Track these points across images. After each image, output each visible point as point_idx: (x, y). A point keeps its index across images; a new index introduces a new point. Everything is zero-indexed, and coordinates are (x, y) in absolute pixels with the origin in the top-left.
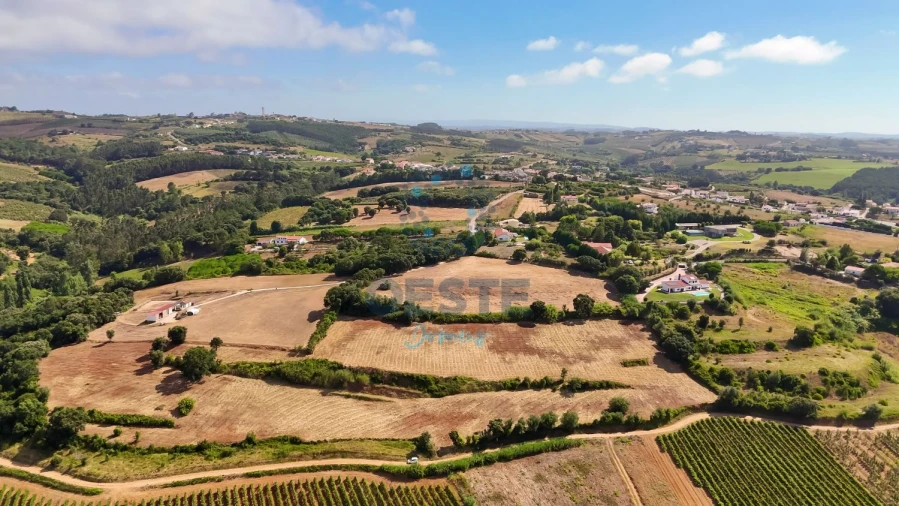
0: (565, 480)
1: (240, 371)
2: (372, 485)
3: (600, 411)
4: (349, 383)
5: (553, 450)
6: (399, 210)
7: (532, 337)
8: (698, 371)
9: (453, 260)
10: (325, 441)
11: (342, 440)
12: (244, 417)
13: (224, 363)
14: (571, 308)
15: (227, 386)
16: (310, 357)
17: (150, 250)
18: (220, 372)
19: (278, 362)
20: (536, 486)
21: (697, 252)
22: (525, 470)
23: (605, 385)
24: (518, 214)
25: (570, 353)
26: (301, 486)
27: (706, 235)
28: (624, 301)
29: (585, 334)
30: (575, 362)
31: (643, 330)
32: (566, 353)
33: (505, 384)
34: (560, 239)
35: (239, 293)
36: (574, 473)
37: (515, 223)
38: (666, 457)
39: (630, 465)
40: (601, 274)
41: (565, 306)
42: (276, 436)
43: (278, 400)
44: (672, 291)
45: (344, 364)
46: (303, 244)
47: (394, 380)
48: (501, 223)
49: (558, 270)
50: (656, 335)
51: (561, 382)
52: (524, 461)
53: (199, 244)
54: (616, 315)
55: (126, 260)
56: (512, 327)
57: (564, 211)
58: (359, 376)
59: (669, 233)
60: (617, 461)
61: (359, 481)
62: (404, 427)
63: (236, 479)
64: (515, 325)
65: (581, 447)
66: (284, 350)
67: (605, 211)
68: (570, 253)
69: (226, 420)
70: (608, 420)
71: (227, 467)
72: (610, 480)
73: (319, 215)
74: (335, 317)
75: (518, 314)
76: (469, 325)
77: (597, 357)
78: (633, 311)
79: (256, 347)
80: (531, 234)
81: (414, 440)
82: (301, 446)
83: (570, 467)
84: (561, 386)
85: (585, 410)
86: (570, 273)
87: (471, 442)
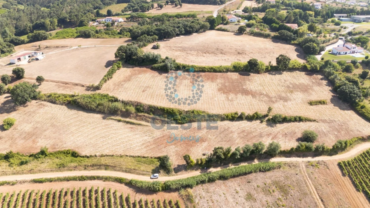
0: (270, 199)
1: (52, 99)
2: (121, 197)
3: (295, 139)
4: (121, 111)
5: (260, 171)
6: (176, 5)
7: (248, 82)
8: (363, 110)
9: (202, 32)
10: (96, 156)
11: (107, 156)
12: (46, 133)
13: (42, 94)
14: (274, 63)
15: (41, 109)
16: (98, 92)
17: (40, 23)
18: (39, 99)
19: (77, 94)
20: (246, 204)
21: (347, 31)
22: (238, 189)
23: (298, 119)
24: (242, 8)
25: (273, 94)
26: (69, 194)
27: (352, 21)
28: (308, 60)
29: (283, 81)
30: (276, 101)
31: (322, 79)
32: (270, 95)
33: (227, 117)
34: (266, 21)
35: (73, 48)
36: (277, 194)
37: (240, 12)
38: (347, 181)
39: (320, 187)
40: (293, 42)
41: (270, 62)
42: (63, 149)
43: (72, 121)
44: (339, 54)
45: (119, 99)
46: (120, 22)
47: (151, 111)
48: (232, 12)
49: (265, 39)
50: (331, 83)
51: (267, 116)
52: (238, 179)
53: (66, 21)
54: (304, 69)
55: (28, 28)
56: (235, 76)
57: (268, 6)
58: (128, 107)
59: (330, 20)
60: (310, 182)
61: (112, 192)
62: (154, 146)
63: (26, 184)
64: (237, 74)
65: (281, 169)
66: (83, 86)
67: (292, 7)
68: (273, 29)
69: (34, 134)
70: (302, 148)
71: (22, 173)
72: (306, 202)
73: (133, 7)
74: (121, 65)
75: (240, 67)
76: (207, 73)
77: (292, 98)
78: (316, 67)
79: (66, 83)
80: (249, 18)
81: (159, 159)
82: (78, 158)
83: (274, 188)
84: (267, 118)
85: (284, 138)
86: (274, 41)
87: (200, 162)
